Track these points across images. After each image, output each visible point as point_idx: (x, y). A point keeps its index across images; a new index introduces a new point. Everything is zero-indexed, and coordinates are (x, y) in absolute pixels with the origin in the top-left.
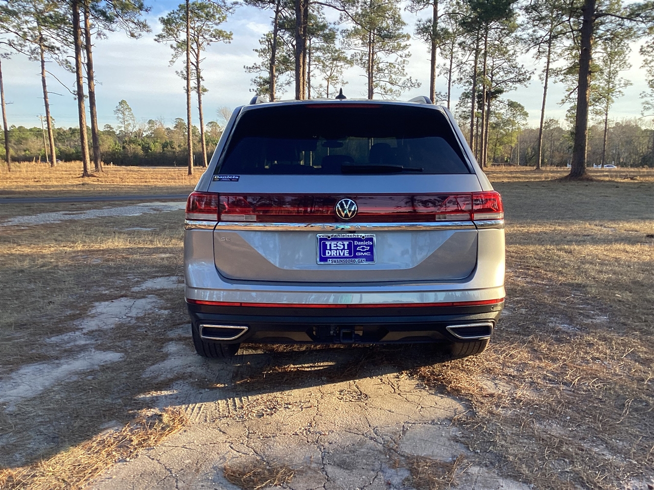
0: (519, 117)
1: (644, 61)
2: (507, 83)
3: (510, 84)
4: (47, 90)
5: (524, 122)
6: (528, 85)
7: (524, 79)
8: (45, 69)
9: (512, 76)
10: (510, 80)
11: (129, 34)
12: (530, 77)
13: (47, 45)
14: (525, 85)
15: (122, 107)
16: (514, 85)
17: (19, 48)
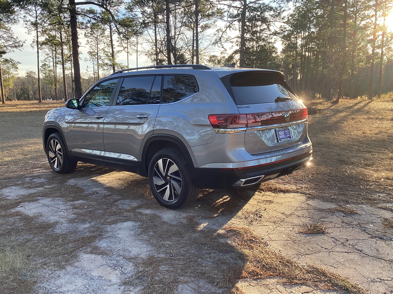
0: (12, 69)
1: (87, 41)
2: (7, 47)
3: (10, 48)
5: (16, 73)
6: (22, 50)
7: (19, 46)
9: (11, 43)
10: (9, 46)
12: (23, 45)
14: (20, 50)
16: (12, 49)
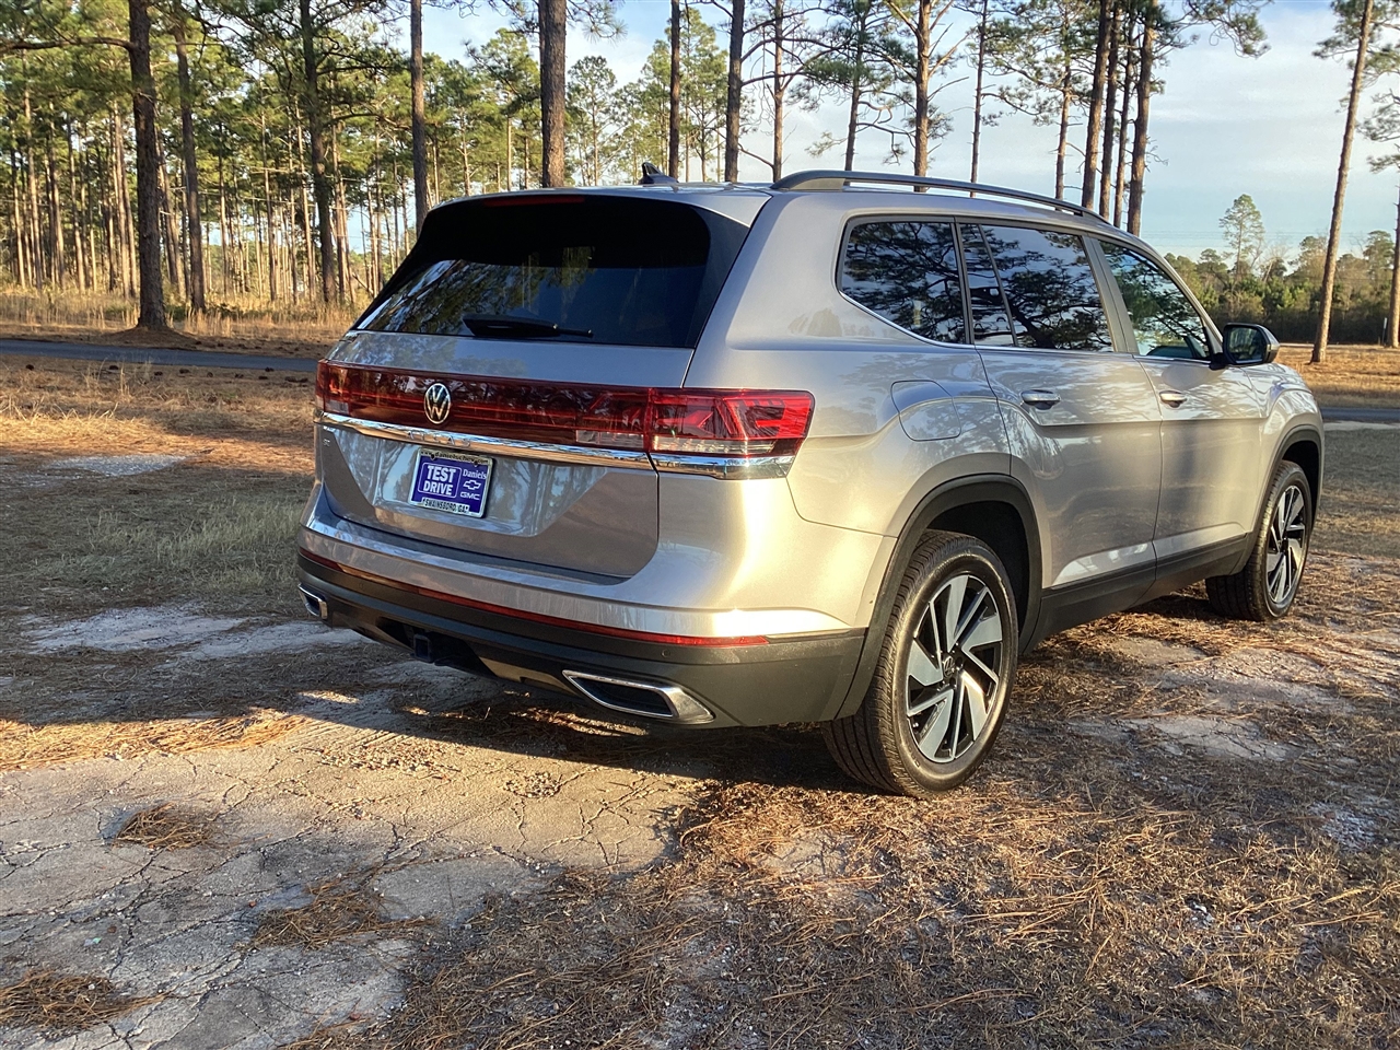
4: (1064, 182)
8: (1067, 140)
11: (1240, 47)
13: (1080, 90)
15: (1240, 211)
17: (1018, 101)
